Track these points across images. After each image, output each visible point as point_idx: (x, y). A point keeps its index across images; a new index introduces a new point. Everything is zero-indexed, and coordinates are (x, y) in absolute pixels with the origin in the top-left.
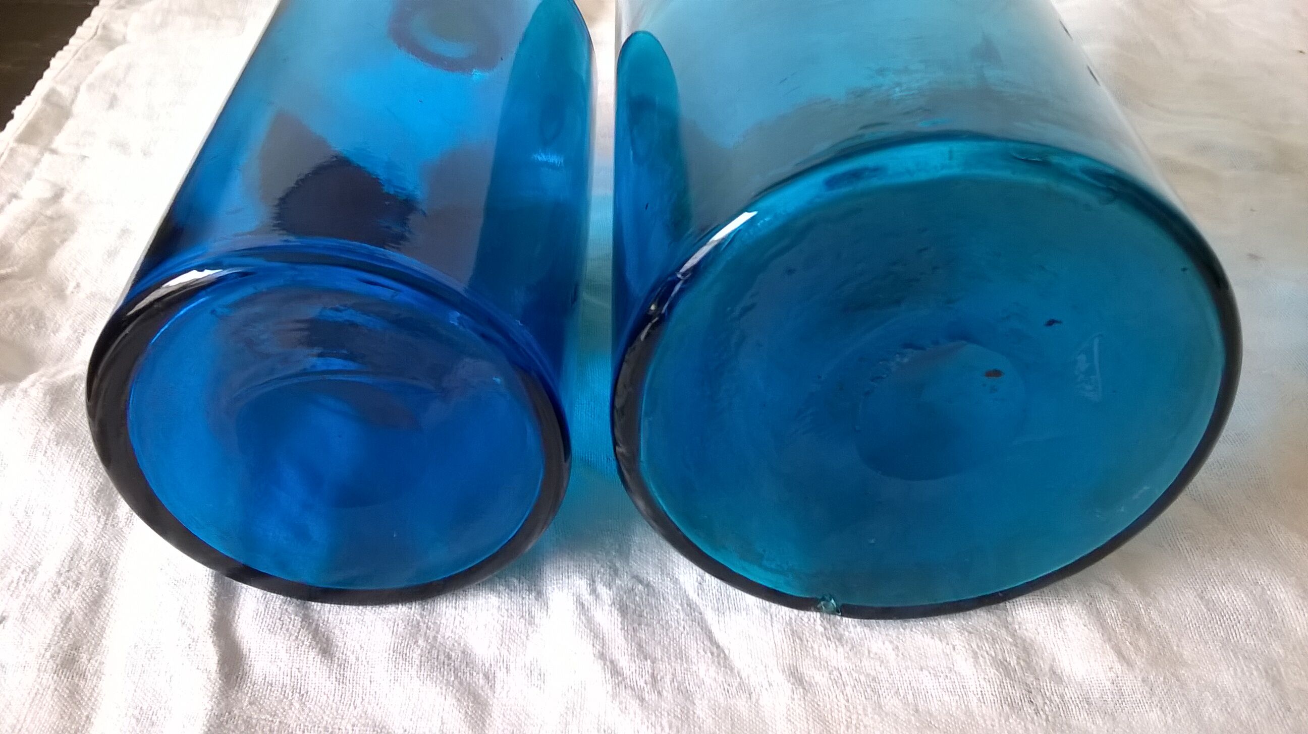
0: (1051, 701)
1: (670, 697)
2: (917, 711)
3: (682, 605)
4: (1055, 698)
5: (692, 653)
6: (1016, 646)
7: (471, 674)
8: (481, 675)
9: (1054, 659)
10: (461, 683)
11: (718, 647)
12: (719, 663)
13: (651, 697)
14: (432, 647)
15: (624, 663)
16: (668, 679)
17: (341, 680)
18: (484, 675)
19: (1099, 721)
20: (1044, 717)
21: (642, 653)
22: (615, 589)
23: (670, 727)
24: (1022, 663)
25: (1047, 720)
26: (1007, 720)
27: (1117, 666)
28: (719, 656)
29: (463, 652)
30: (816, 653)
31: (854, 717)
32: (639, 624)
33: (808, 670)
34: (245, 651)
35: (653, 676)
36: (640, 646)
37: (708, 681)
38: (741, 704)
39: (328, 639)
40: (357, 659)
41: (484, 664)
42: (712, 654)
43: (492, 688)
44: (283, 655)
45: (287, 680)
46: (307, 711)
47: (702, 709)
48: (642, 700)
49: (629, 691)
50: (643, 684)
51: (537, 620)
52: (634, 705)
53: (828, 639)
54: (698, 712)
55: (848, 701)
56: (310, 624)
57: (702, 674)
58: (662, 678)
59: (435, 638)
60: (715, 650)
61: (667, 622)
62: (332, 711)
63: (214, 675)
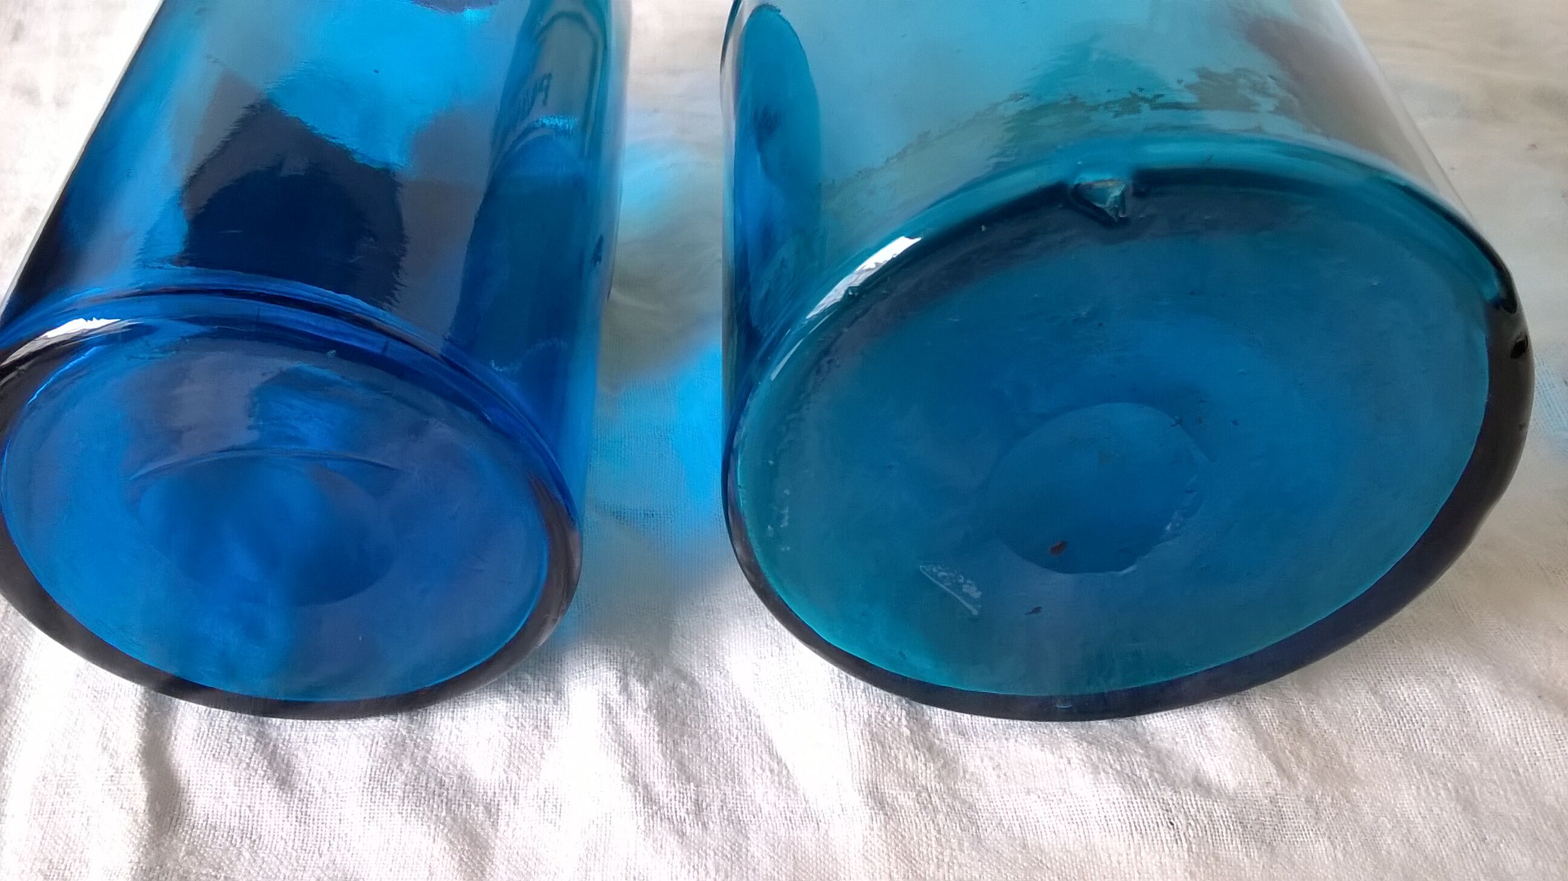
0: (1196, 821)
1: (717, 829)
2: (1025, 846)
3: (735, 708)
4: (1202, 817)
5: (747, 772)
6: (1148, 757)
7: (468, 807)
8: (481, 808)
9: (1198, 771)
10: (454, 820)
11: (779, 762)
12: (780, 783)
13: (693, 831)
14: (421, 771)
15: (660, 786)
16: (715, 807)
17: (303, 819)
18: (486, 808)
19: (1255, 854)
20: (1185, 846)
21: (684, 772)
22: (652, 688)
23: (717, 871)
24: (1157, 775)
25: (1190, 850)
26: (1138, 853)
27: (1277, 781)
28: (780, 772)
29: (460, 777)
30: (901, 765)
31: (947, 852)
32: (682, 736)
33: (892, 790)
34: (183, 783)
35: (697, 803)
36: (681, 765)
37: (766, 808)
38: (806, 836)
39: (288, 765)
40: (324, 791)
41: (486, 793)
42: (772, 771)
43: (495, 824)
44: (232, 790)
45: (235, 822)
46: (259, 861)
47: (757, 847)
48: (682, 834)
49: (666, 824)
50: (683, 814)
51: (555, 732)
52: (672, 841)
53: (916, 748)
54: (752, 849)
55: (939, 832)
56: (266, 745)
57: (758, 799)
58: (708, 805)
59: (425, 759)
60: (775, 766)
61: (716, 731)
62: (292, 861)
63: (142, 817)
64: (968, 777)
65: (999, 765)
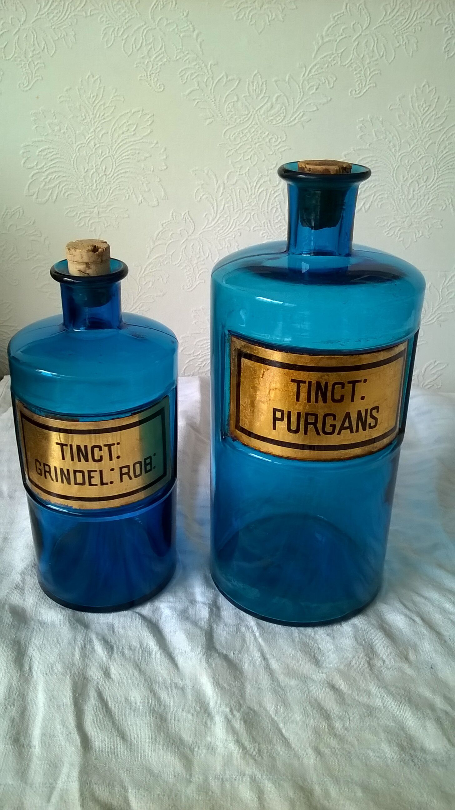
0: (421, 760)
1: (266, 759)
2: (366, 765)
3: (269, 720)
4: (423, 759)
5: (275, 741)
6: (407, 738)
7: (184, 749)
8: (188, 749)
9: (422, 743)
10: (180, 752)
11: (285, 738)
12: (286, 745)
13: (258, 758)
14: (167, 736)
15: (247, 744)
16: (265, 752)
17: (131, 750)
18: (190, 749)
19: (441, 769)
20: (418, 767)
21: (254, 740)
22: (241, 713)
23: (267, 771)
24: (409, 745)
25: (419, 768)
26: (403, 768)
27: (448, 746)
28: (285, 742)
29: (180, 739)
30: (326, 741)
31: (341, 767)
32: (252, 728)
33: (322, 748)
34: (90, 737)
35: (259, 750)
36: (253, 737)
37: (281, 752)
38: (296, 762)
39: (123, 733)
40: (137, 742)
41: (188, 745)
42: (283, 741)
43: (193, 754)
44: (106, 738)
45: (109, 750)
46: (118, 762)
47: (279, 765)
48: (255, 760)
49: (250, 756)
50: (255, 754)
51: (209, 726)
52: (252, 762)
53: (330, 735)
54: (278, 765)
55: (338, 761)
56: (115, 726)
57: (279, 749)
58: (263, 751)
59: (168, 733)
60: (284, 740)
61: (263, 727)
63: (80, 748)
64: (348, 743)
65: (358, 740)
